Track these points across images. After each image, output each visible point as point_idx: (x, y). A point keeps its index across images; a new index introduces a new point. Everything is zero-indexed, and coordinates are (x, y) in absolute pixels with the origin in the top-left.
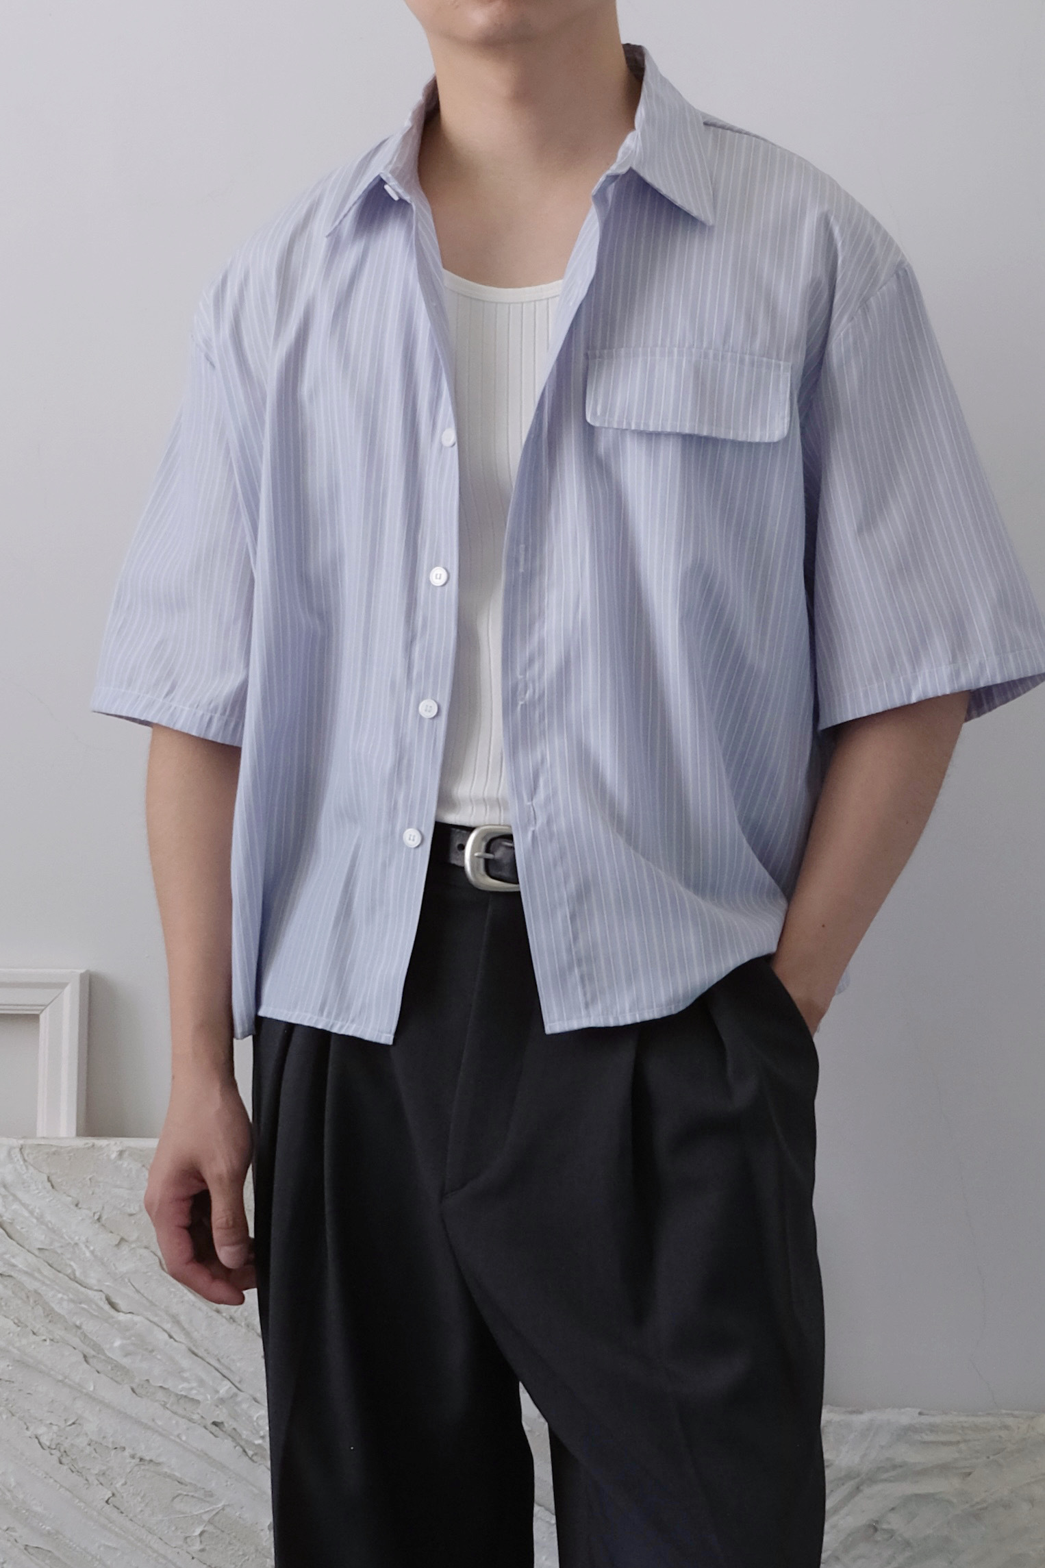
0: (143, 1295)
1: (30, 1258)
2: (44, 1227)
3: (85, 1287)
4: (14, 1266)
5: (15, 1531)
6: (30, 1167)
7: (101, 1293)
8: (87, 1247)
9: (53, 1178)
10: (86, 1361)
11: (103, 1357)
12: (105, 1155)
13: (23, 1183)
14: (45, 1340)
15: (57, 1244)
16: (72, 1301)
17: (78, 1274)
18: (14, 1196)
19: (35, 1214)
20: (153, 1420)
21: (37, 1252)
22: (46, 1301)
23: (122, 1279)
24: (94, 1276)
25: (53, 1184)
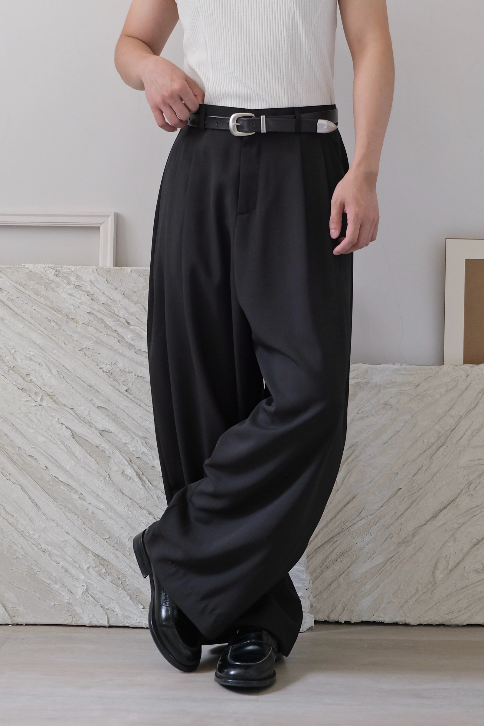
0: (139, 320)
1: (100, 306)
2: (104, 295)
3: (118, 317)
4: (94, 309)
5: (94, 401)
6: (100, 275)
7: (124, 319)
8: (120, 303)
9: (108, 279)
10: (119, 343)
11: (125, 341)
13: (98, 281)
14: (105, 335)
15: (109, 302)
16: (114, 321)
17: (116, 312)
18: (94, 285)
19: (102, 291)
20: (143, 362)
21: (102, 305)
22: (105, 321)
23: (131, 314)
24: (122, 313)
25: (108, 281)
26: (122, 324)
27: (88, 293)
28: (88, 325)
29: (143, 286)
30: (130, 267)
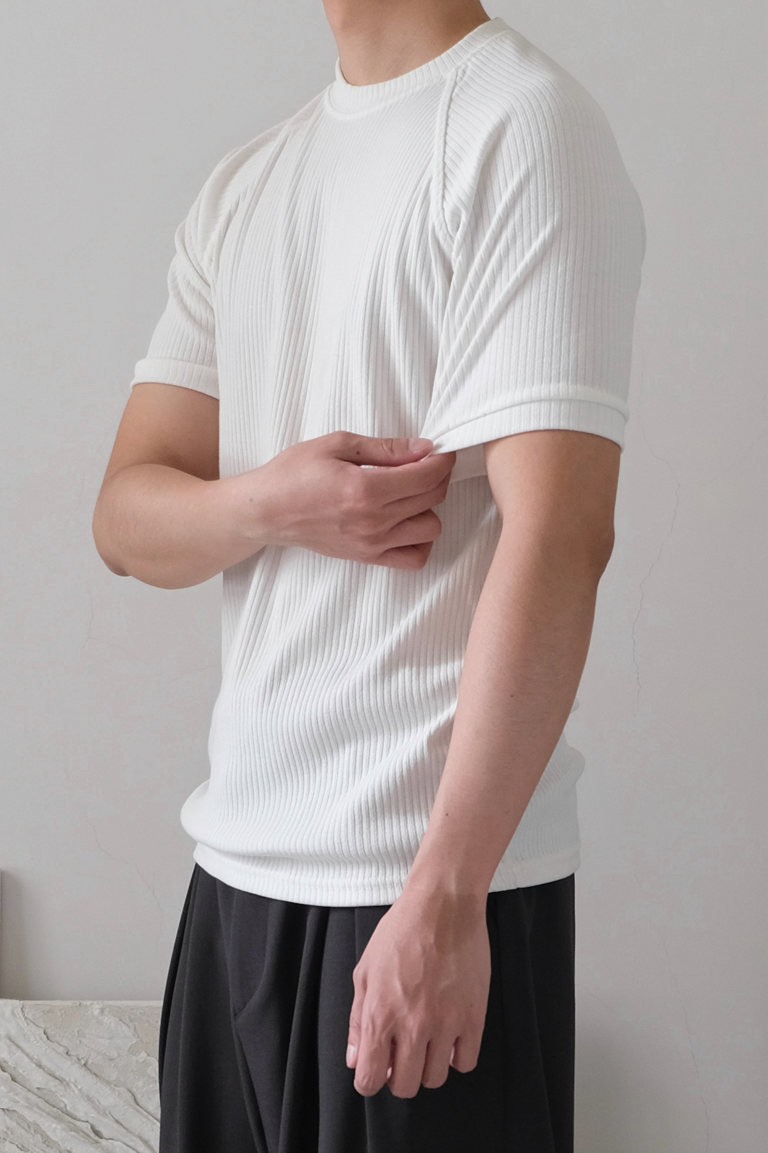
0: (121, 1125)
1: (30, 1095)
3: (75, 1119)
4: (19, 1102)
6: (29, 1022)
7: (87, 1123)
9: (49, 1031)
12: (89, 1012)
13: (25, 1036)
15: (52, 1084)
17: (68, 1108)
19: (35, 1060)
21: (36, 1091)
22: (44, 1130)
25: (50, 1038)
26: (82, 1137)
29: (129, 1045)
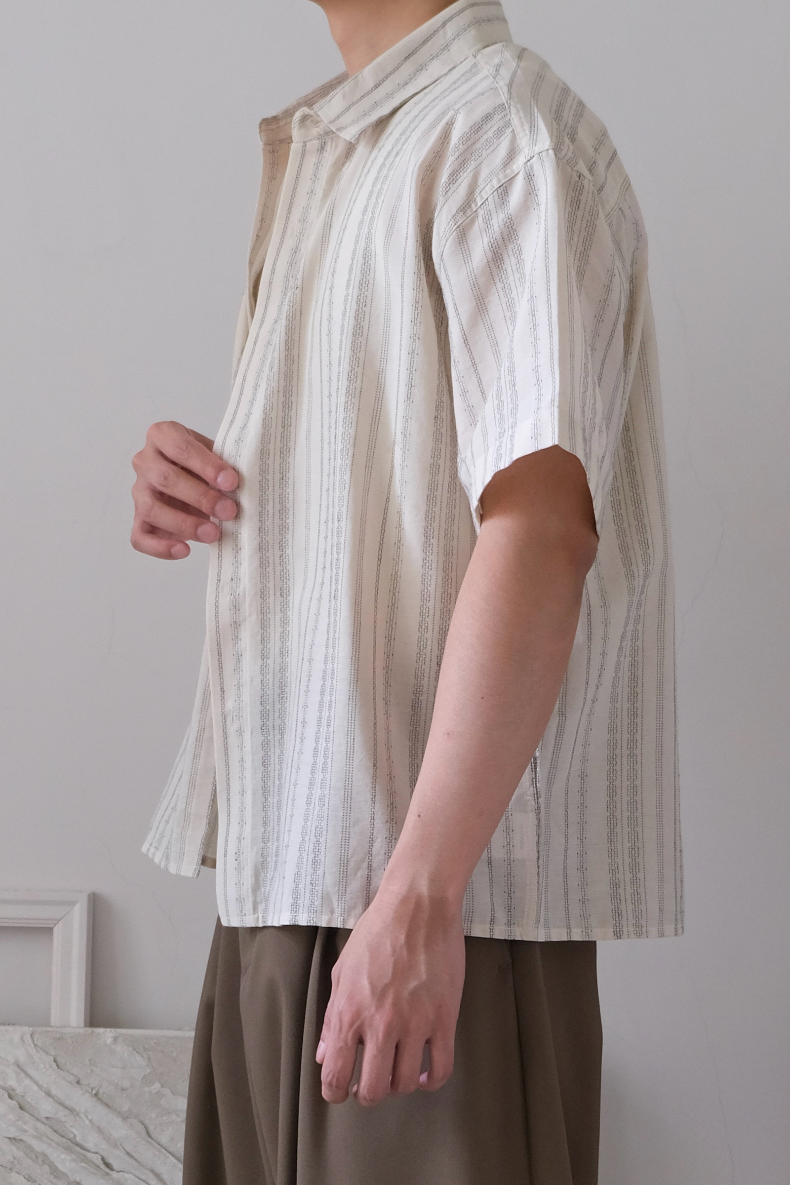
0: (133, 1157)
1: (39, 1125)
2: (51, 1099)
3: (85, 1150)
4: (28, 1131)
6: (38, 1048)
7: (98, 1155)
8: (87, 1117)
9: (59, 1059)
12: (103, 1040)
13: (33, 1063)
16: (73, 1159)
17: (78, 1139)
18: (28, 1075)
19: (44, 1089)
21: (44, 1120)
22: (52, 1160)
23: (115, 1145)
24: (92, 1141)
25: (60, 1066)
26: (93, 1168)
27: (12, 1093)
28: (10, 1169)
29: (142, 1075)
30: (113, 1030)
